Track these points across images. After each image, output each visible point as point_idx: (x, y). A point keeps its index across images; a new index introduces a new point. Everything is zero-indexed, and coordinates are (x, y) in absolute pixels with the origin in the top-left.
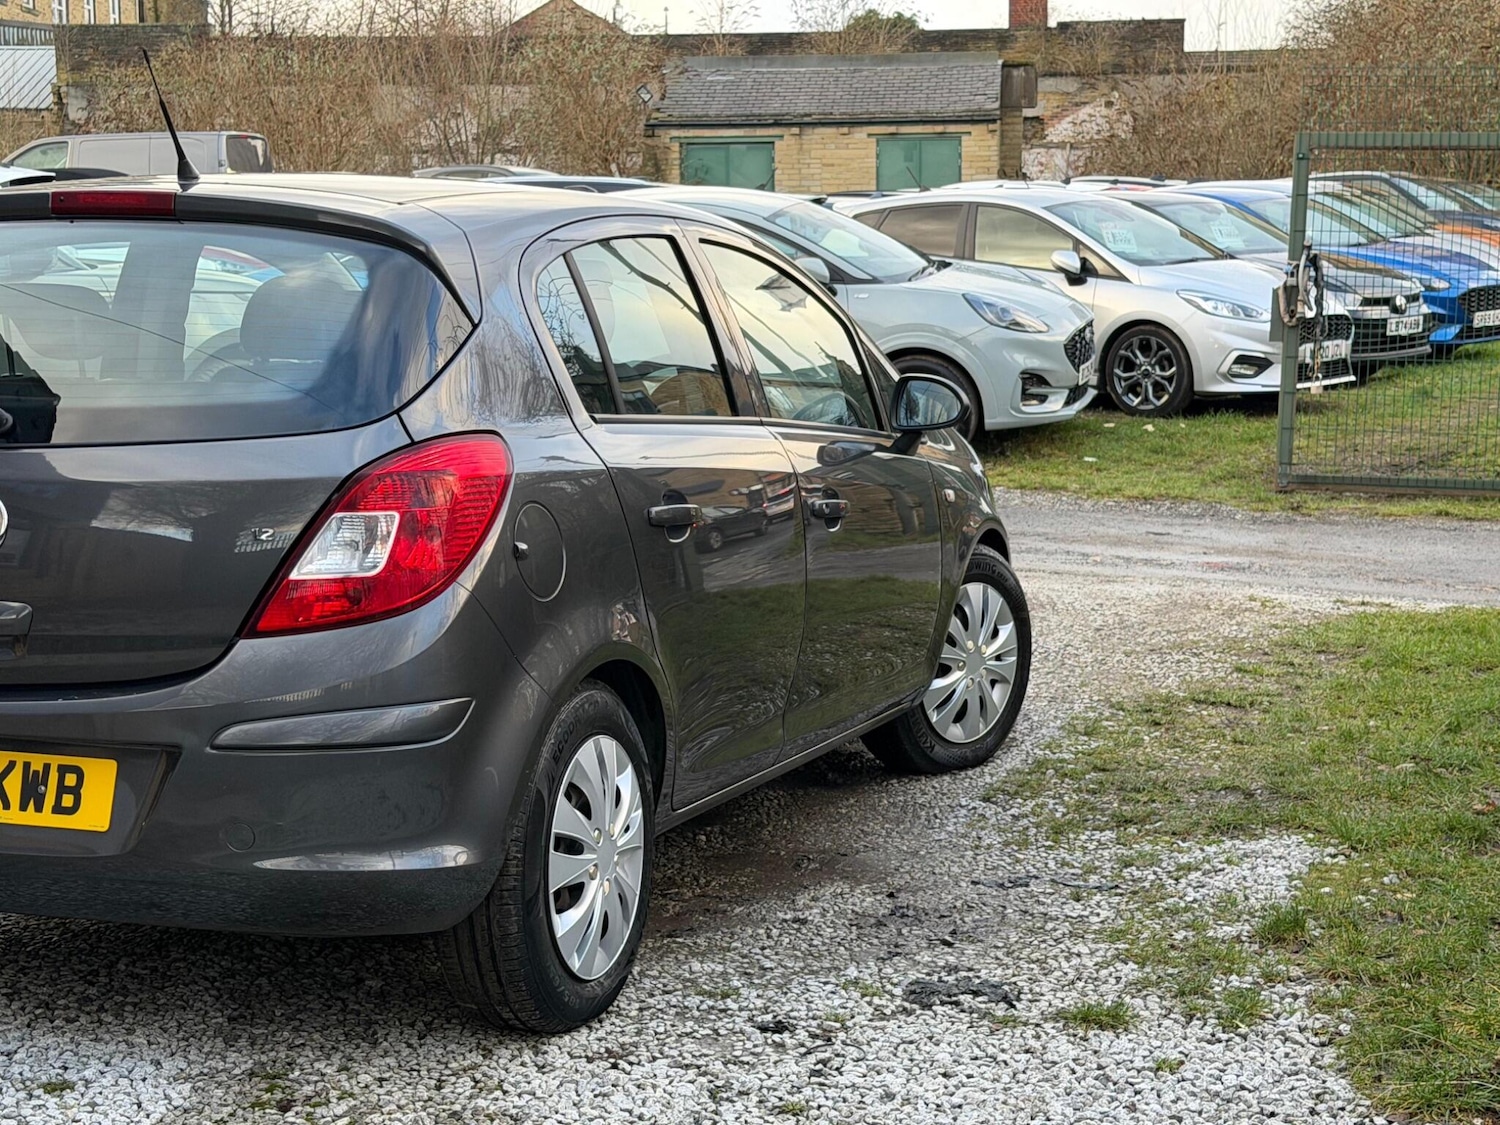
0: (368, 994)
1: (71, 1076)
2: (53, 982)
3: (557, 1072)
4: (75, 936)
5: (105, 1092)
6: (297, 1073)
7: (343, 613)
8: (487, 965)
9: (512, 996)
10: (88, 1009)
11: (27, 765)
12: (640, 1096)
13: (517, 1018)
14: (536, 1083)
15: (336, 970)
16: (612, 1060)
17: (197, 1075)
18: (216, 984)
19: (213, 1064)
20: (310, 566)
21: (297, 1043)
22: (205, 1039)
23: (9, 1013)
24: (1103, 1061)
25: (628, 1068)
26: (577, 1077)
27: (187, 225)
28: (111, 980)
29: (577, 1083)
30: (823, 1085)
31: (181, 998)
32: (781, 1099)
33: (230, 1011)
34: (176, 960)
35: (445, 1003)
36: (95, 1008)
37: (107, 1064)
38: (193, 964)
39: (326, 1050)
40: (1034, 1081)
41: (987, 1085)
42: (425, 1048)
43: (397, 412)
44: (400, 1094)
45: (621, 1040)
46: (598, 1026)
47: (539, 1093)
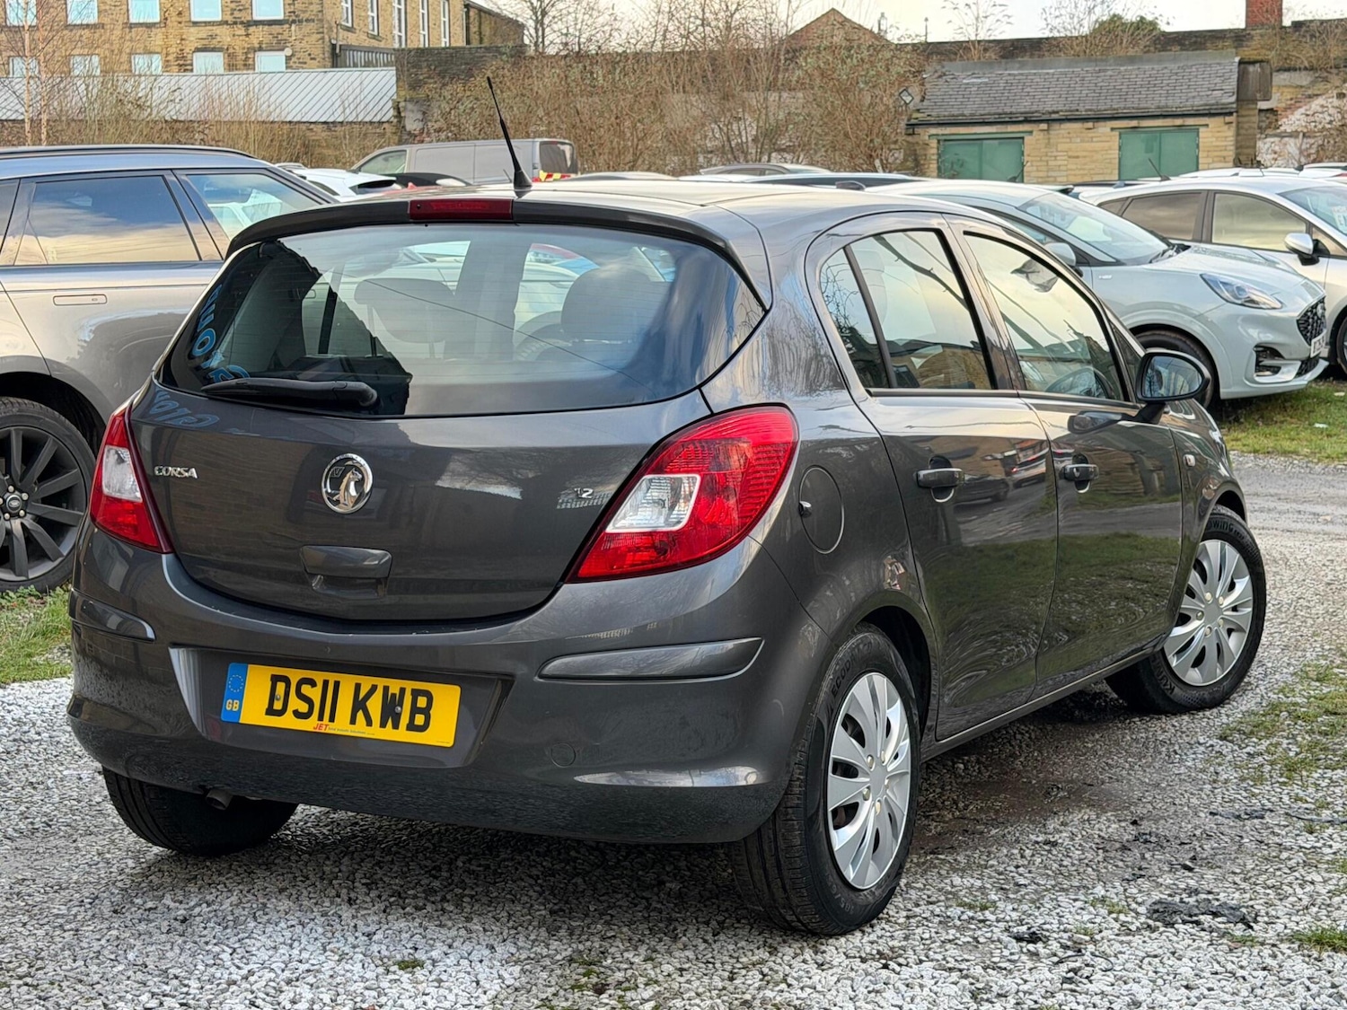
0: (669, 895)
1: (420, 955)
2: (403, 875)
3: (835, 970)
4: (420, 836)
5: (449, 970)
6: (609, 961)
7: (651, 562)
8: (773, 872)
9: (795, 901)
10: (433, 899)
11: (386, 689)
12: (908, 994)
13: (799, 921)
14: (816, 979)
15: (640, 873)
16: (884, 961)
17: (526, 959)
18: (539, 881)
19: (539, 950)
20: (623, 521)
21: (609, 934)
22: (531, 928)
23: (368, 899)
24: (1337, 981)
25: (897, 968)
26: (852, 974)
27: (522, 227)
28: (452, 875)
29: (852, 980)
30: (1075, 991)
31: (510, 892)
32: (1036, 1002)
33: (551, 905)
34: (504, 860)
35: (734, 905)
36: (439, 898)
37: (450, 946)
38: (519, 863)
39: (634, 942)
40: (1271, 996)
41: (1227, 997)
42: (718, 944)
43: (699, 387)
44: (698, 983)
45: (891, 944)
46: (870, 930)
47: (819, 988)
